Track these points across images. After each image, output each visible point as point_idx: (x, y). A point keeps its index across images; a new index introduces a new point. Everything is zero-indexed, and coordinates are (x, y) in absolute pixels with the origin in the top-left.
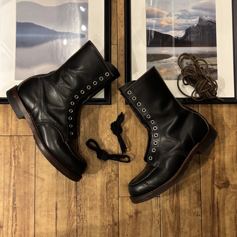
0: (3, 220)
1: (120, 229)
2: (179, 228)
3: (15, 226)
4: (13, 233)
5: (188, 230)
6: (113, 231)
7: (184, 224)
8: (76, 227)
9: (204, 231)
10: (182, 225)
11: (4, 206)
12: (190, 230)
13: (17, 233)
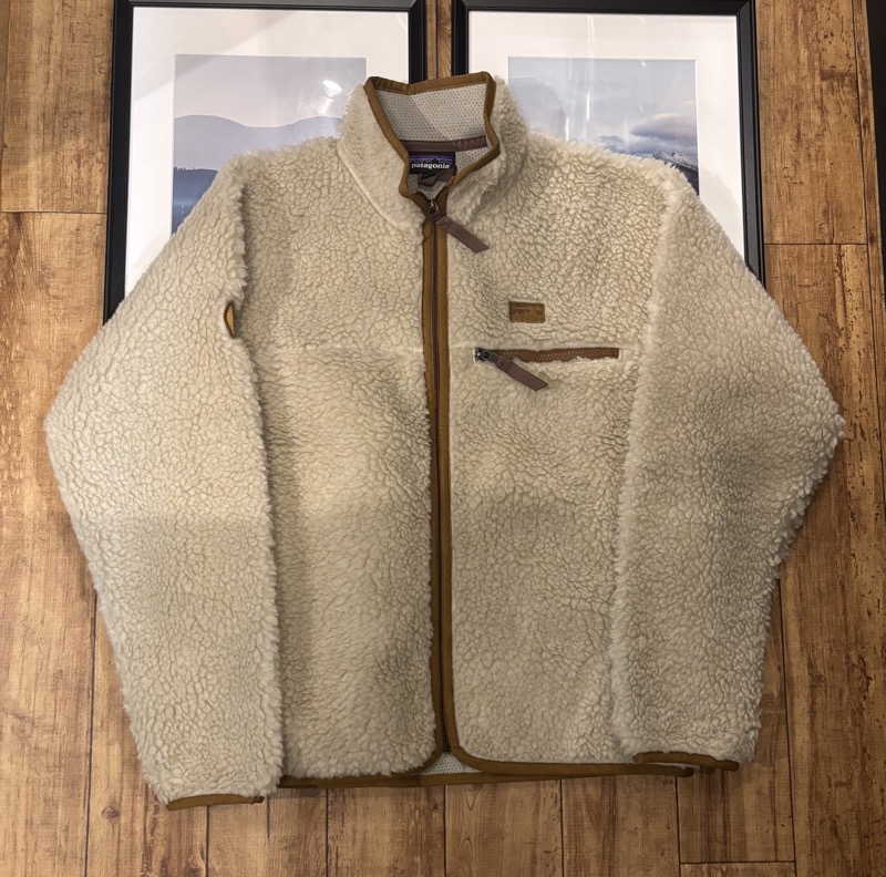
0: (121, 793)
1: (447, 819)
2: (613, 819)
3: (152, 812)
4: (148, 831)
5: (639, 825)
6: (429, 825)
7: (628, 805)
8: (324, 816)
9: (683, 826)
10: (621, 809)
11: (122, 755)
12: (646, 824)
13: (160, 830)
